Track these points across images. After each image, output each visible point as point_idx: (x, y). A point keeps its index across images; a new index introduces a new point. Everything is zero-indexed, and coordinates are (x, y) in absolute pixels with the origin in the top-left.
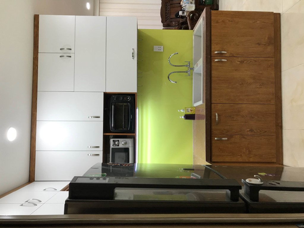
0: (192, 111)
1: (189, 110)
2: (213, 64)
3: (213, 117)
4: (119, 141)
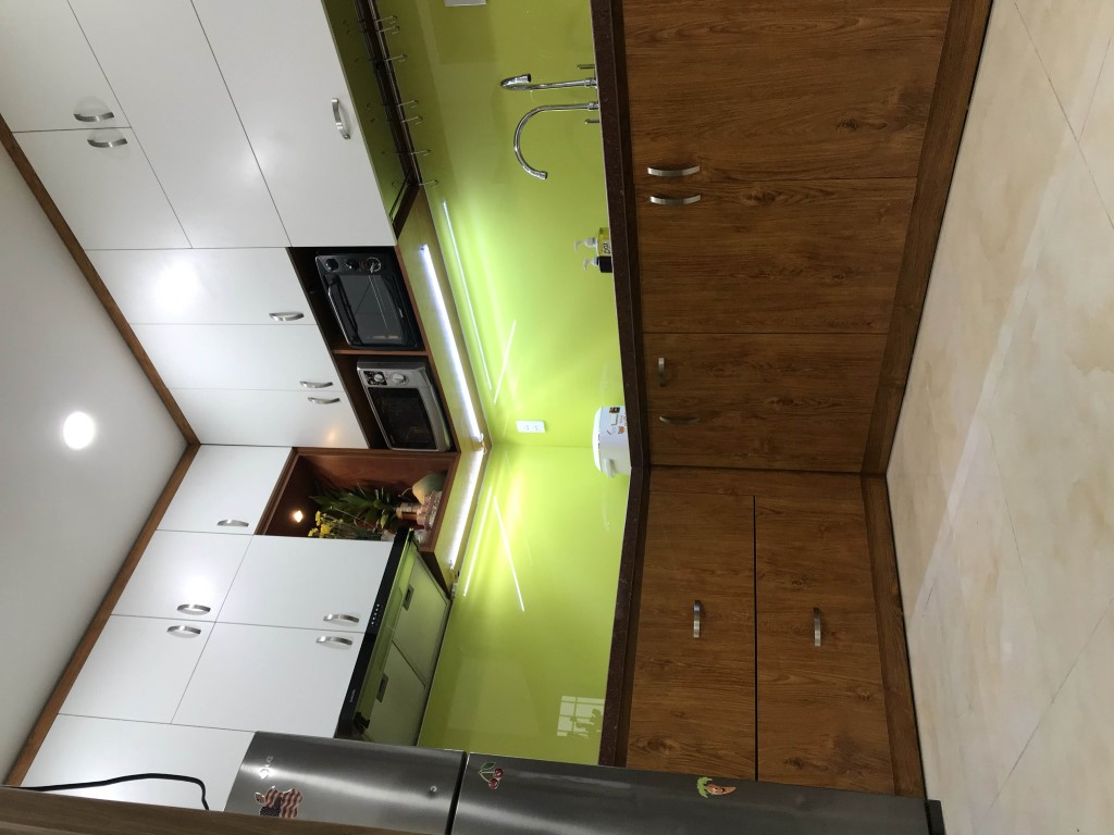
2: (641, 211)
3: (649, 368)
4: (381, 373)
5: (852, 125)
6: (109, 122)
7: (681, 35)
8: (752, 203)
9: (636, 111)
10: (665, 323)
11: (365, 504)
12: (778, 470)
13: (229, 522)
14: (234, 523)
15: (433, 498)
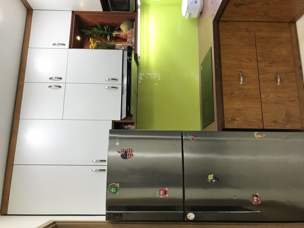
11: (101, 32)
12: (262, 22)
14: (59, 44)
15: (132, 31)
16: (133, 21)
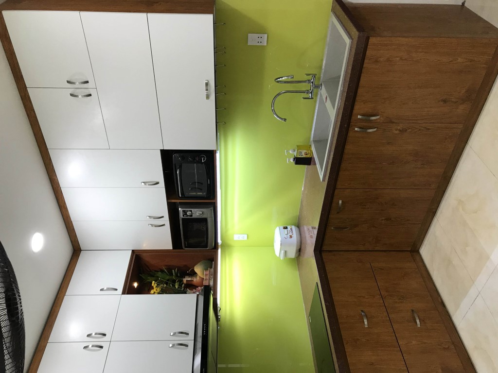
0: (307, 154)
1: (303, 154)
2: (351, 134)
3: (334, 205)
4: (191, 211)
5: (445, 101)
6: (86, 85)
7: (388, 60)
8: (397, 132)
9: (360, 90)
10: (347, 184)
11: (168, 277)
12: (376, 251)
13: (105, 289)
14: (108, 289)
15: (210, 271)
16: (211, 262)
